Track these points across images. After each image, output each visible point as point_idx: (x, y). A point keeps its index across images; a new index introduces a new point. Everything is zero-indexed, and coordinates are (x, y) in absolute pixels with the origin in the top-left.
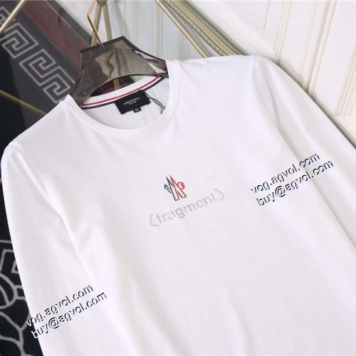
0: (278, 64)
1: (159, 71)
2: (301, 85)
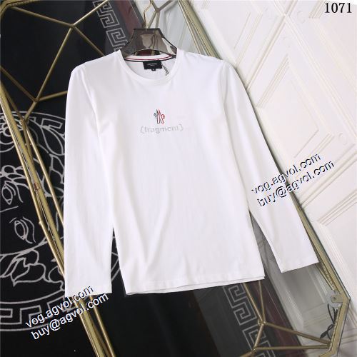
0: (236, 70)
1: (172, 53)
2: (244, 84)
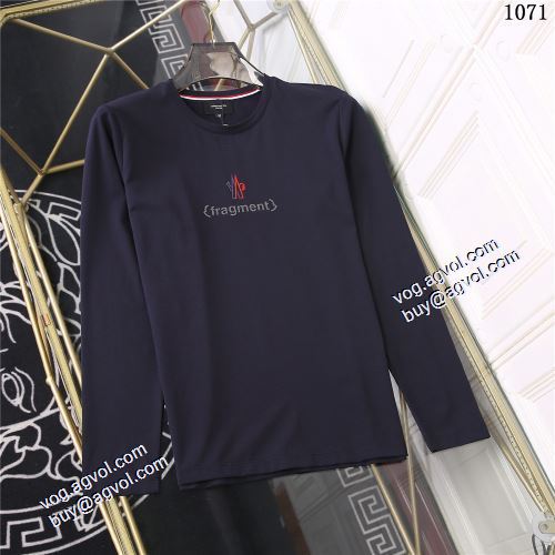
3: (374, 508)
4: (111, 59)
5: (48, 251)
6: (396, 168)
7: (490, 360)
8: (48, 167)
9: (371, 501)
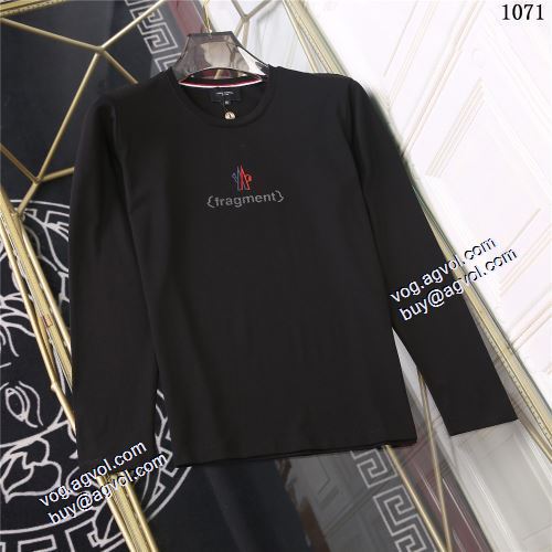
3: (401, 508)
4: (102, 58)
5: (47, 261)
6: (402, 148)
7: (511, 339)
8: (42, 175)
9: (397, 501)
